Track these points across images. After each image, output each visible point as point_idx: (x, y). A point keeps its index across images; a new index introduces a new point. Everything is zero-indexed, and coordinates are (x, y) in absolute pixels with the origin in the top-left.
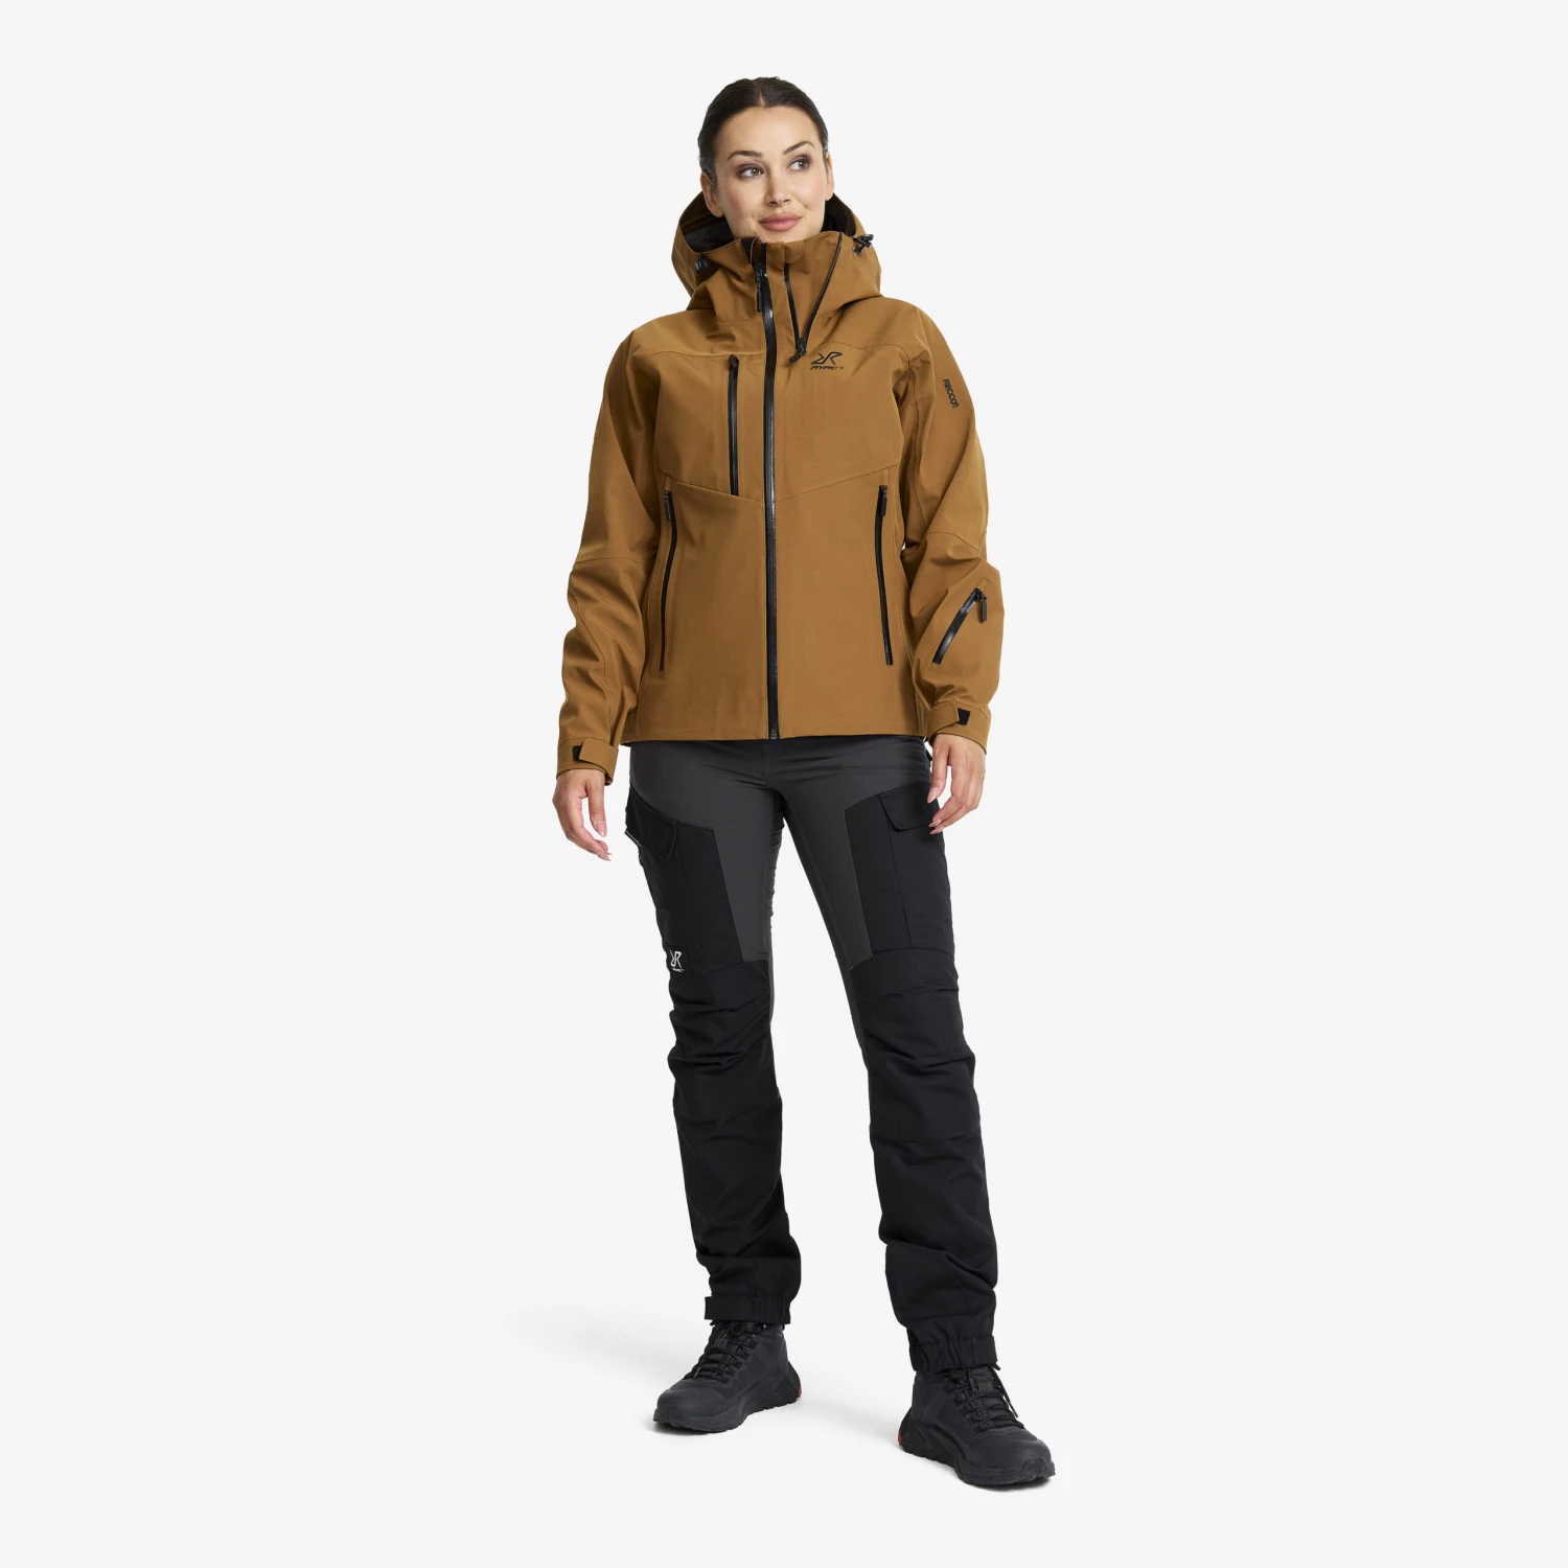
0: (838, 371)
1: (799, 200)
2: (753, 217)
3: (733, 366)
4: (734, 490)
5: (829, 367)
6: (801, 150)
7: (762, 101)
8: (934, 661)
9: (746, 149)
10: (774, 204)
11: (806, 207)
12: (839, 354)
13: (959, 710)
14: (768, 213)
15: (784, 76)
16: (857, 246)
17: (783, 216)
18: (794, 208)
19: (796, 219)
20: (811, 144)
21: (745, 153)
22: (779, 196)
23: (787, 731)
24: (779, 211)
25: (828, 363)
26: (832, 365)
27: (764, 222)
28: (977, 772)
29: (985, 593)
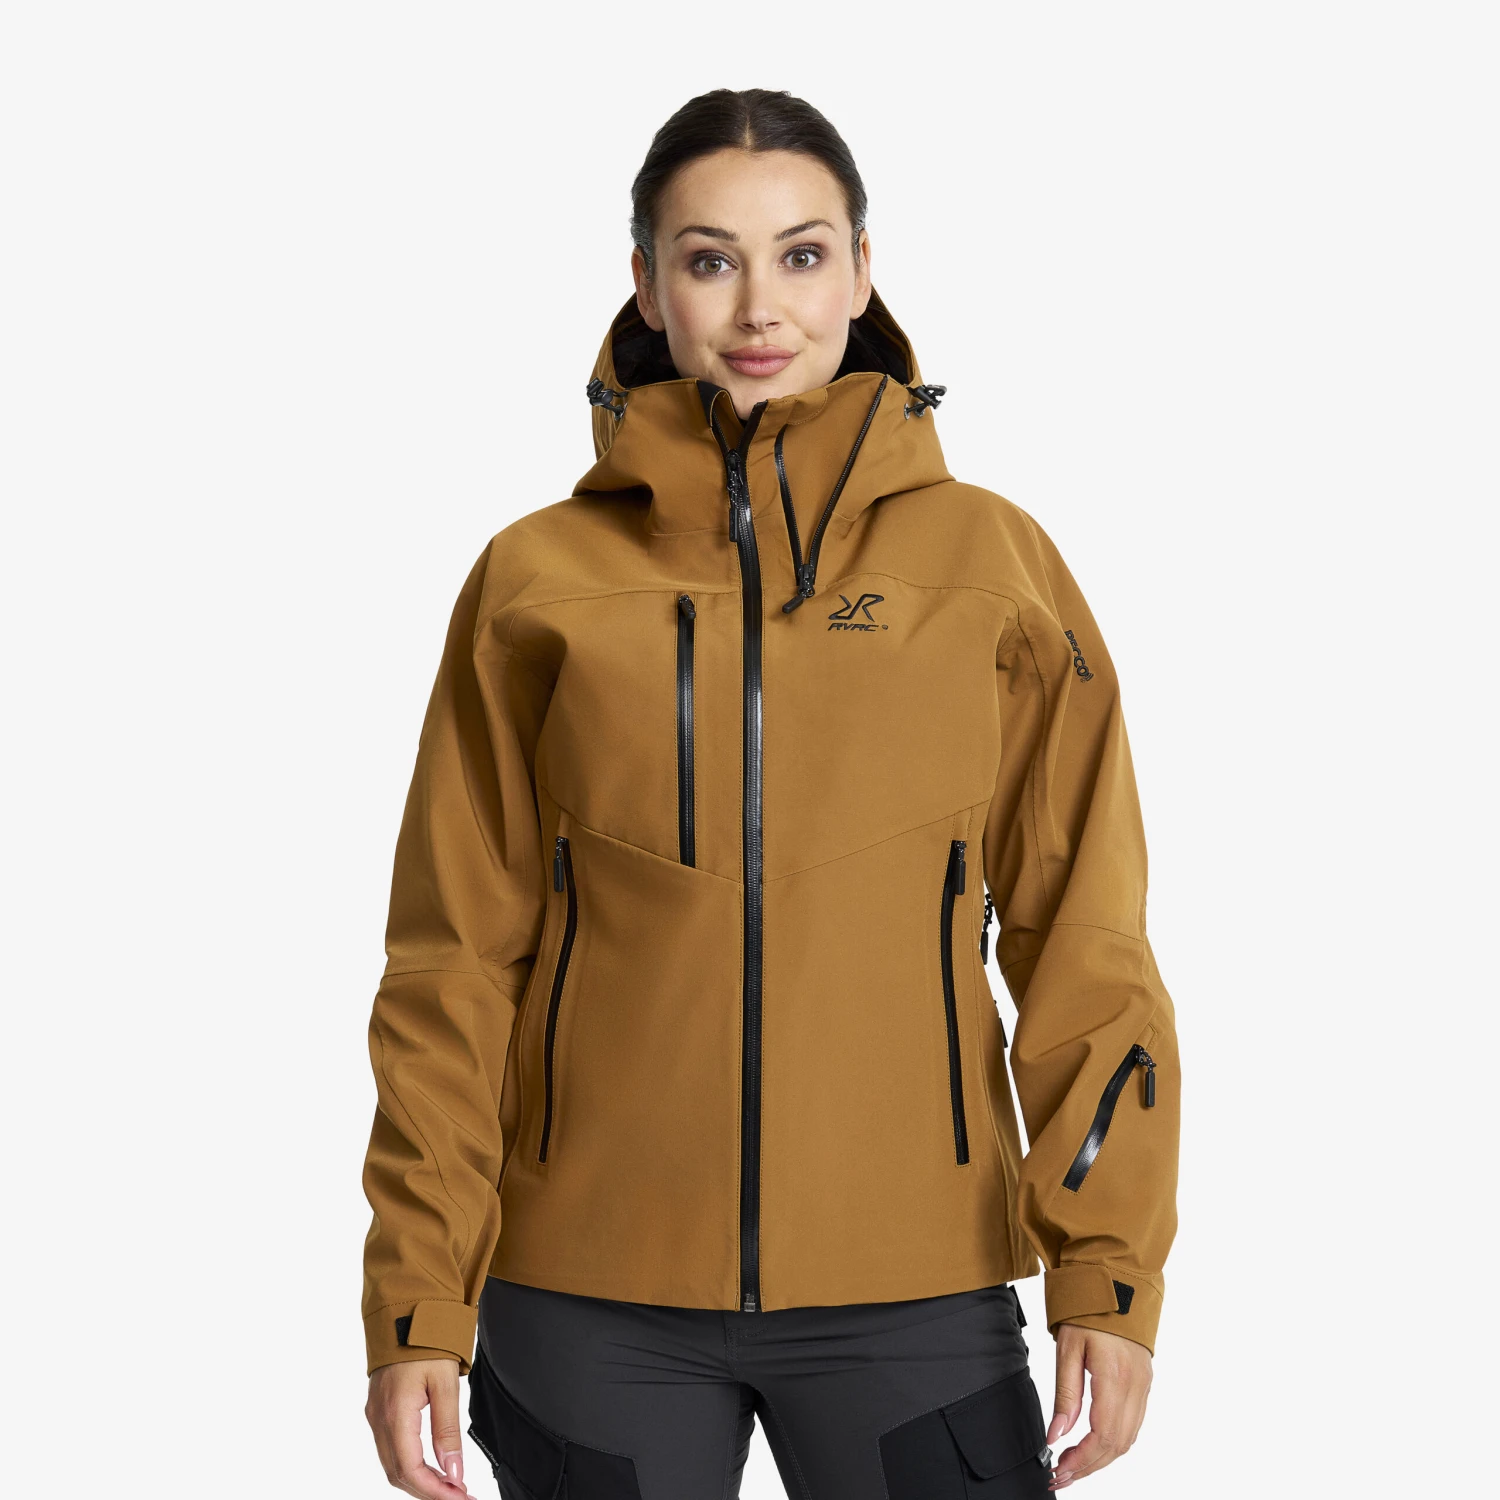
0: (878, 633)
1: (797, 324)
2: (710, 345)
3: (684, 614)
4: (688, 856)
5: (863, 627)
6: (810, 235)
7: (748, 138)
8: (1064, 1184)
9: (708, 224)
10: (748, 328)
11: (809, 336)
12: (879, 598)
13: (1116, 1283)
14: (738, 344)
15: (797, 90)
16: (914, 403)
17: (762, 351)
18: (785, 338)
19: (787, 357)
20: (829, 225)
21: (707, 231)
22: (759, 314)
23: (774, 1299)
24: (756, 341)
25: (859, 618)
26: (867, 622)
27: (729, 358)
28: (1137, 1385)
29: (1153, 1052)
